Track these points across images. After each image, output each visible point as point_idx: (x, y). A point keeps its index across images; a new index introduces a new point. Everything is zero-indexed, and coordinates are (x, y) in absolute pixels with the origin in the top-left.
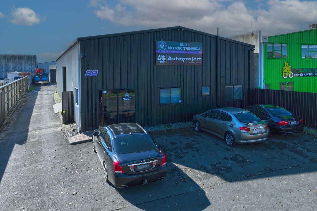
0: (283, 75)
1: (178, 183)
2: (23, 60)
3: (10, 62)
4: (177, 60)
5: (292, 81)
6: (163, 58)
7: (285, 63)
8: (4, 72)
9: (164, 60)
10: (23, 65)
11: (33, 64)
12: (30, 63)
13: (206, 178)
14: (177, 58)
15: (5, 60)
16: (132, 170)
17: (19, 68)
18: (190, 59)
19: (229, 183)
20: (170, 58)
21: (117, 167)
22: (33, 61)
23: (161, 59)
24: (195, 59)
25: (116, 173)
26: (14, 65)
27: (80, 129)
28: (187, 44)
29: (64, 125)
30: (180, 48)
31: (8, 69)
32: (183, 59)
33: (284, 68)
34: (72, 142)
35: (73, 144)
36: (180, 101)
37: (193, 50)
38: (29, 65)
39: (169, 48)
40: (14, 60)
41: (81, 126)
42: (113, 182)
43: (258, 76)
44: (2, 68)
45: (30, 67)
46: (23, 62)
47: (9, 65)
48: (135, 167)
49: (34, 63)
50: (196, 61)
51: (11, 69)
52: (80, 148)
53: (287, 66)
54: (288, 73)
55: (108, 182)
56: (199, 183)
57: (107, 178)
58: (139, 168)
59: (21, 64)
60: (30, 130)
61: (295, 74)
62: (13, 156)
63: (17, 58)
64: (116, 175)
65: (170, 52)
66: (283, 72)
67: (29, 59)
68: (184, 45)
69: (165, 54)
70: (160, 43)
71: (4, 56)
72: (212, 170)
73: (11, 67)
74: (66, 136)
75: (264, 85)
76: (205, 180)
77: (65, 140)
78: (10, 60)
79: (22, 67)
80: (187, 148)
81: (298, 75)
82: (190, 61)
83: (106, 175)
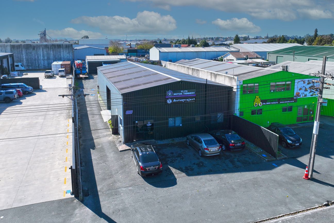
0: (254, 105)
1: (167, 175)
2: (62, 49)
3: (50, 50)
4: (179, 101)
5: (261, 108)
6: (170, 101)
7: (256, 97)
8: (46, 60)
9: (171, 101)
10: (62, 53)
11: (70, 52)
12: (68, 51)
13: (180, 173)
14: (179, 100)
15: (46, 49)
16: (148, 170)
17: (58, 56)
18: (187, 100)
19: (187, 176)
20: (175, 100)
21: (142, 168)
22: (71, 49)
23: (169, 101)
24: (191, 100)
25: (141, 171)
26: (54, 53)
27: (123, 142)
28: (185, 91)
29: (113, 135)
30: (181, 94)
31: (50, 57)
32: (183, 100)
33: (255, 100)
34: (120, 150)
35: (121, 151)
36: (181, 125)
37: (190, 94)
38: (67, 54)
39: (174, 94)
40: (54, 48)
41: (124, 140)
42: (140, 174)
43: (235, 106)
44: (44, 57)
45: (68, 55)
46: (62, 50)
47: (50, 53)
48: (149, 169)
49: (72, 51)
50: (192, 101)
51: (52, 57)
52: (125, 154)
53: (258, 98)
54: (258, 103)
55: (138, 173)
56: (176, 176)
57: (138, 171)
58: (150, 169)
59: (60, 52)
60: (94, 138)
61: (264, 104)
62: (93, 157)
63: (57, 47)
64: (141, 172)
65: (174, 96)
66: (255, 102)
67: (66, 47)
68: (184, 91)
69: (171, 98)
70: (169, 92)
71: (45, 45)
72: (185, 170)
73: (52, 56)
74: (116, 145)
75: (239, 112)
76: (179, 175)
77: (116, 148)
78: (51, 48)
79: (61, 55)
80: (178, 157)
81: (266, 104)
82: (188, 101)
83: (137, 170)
